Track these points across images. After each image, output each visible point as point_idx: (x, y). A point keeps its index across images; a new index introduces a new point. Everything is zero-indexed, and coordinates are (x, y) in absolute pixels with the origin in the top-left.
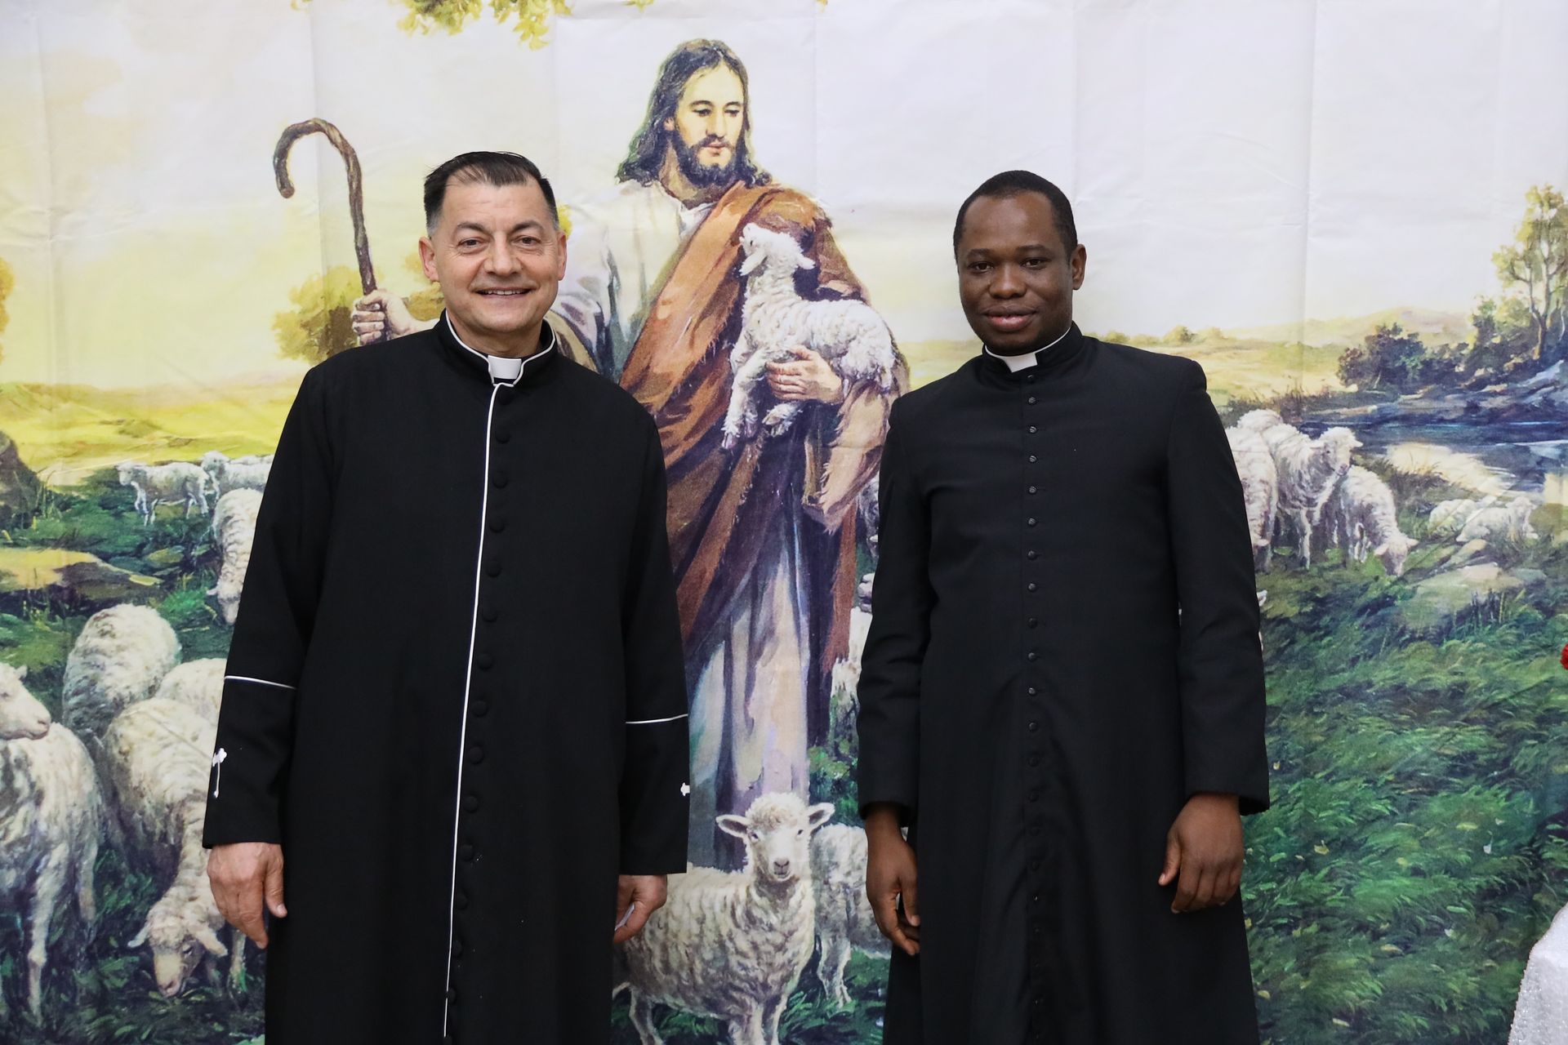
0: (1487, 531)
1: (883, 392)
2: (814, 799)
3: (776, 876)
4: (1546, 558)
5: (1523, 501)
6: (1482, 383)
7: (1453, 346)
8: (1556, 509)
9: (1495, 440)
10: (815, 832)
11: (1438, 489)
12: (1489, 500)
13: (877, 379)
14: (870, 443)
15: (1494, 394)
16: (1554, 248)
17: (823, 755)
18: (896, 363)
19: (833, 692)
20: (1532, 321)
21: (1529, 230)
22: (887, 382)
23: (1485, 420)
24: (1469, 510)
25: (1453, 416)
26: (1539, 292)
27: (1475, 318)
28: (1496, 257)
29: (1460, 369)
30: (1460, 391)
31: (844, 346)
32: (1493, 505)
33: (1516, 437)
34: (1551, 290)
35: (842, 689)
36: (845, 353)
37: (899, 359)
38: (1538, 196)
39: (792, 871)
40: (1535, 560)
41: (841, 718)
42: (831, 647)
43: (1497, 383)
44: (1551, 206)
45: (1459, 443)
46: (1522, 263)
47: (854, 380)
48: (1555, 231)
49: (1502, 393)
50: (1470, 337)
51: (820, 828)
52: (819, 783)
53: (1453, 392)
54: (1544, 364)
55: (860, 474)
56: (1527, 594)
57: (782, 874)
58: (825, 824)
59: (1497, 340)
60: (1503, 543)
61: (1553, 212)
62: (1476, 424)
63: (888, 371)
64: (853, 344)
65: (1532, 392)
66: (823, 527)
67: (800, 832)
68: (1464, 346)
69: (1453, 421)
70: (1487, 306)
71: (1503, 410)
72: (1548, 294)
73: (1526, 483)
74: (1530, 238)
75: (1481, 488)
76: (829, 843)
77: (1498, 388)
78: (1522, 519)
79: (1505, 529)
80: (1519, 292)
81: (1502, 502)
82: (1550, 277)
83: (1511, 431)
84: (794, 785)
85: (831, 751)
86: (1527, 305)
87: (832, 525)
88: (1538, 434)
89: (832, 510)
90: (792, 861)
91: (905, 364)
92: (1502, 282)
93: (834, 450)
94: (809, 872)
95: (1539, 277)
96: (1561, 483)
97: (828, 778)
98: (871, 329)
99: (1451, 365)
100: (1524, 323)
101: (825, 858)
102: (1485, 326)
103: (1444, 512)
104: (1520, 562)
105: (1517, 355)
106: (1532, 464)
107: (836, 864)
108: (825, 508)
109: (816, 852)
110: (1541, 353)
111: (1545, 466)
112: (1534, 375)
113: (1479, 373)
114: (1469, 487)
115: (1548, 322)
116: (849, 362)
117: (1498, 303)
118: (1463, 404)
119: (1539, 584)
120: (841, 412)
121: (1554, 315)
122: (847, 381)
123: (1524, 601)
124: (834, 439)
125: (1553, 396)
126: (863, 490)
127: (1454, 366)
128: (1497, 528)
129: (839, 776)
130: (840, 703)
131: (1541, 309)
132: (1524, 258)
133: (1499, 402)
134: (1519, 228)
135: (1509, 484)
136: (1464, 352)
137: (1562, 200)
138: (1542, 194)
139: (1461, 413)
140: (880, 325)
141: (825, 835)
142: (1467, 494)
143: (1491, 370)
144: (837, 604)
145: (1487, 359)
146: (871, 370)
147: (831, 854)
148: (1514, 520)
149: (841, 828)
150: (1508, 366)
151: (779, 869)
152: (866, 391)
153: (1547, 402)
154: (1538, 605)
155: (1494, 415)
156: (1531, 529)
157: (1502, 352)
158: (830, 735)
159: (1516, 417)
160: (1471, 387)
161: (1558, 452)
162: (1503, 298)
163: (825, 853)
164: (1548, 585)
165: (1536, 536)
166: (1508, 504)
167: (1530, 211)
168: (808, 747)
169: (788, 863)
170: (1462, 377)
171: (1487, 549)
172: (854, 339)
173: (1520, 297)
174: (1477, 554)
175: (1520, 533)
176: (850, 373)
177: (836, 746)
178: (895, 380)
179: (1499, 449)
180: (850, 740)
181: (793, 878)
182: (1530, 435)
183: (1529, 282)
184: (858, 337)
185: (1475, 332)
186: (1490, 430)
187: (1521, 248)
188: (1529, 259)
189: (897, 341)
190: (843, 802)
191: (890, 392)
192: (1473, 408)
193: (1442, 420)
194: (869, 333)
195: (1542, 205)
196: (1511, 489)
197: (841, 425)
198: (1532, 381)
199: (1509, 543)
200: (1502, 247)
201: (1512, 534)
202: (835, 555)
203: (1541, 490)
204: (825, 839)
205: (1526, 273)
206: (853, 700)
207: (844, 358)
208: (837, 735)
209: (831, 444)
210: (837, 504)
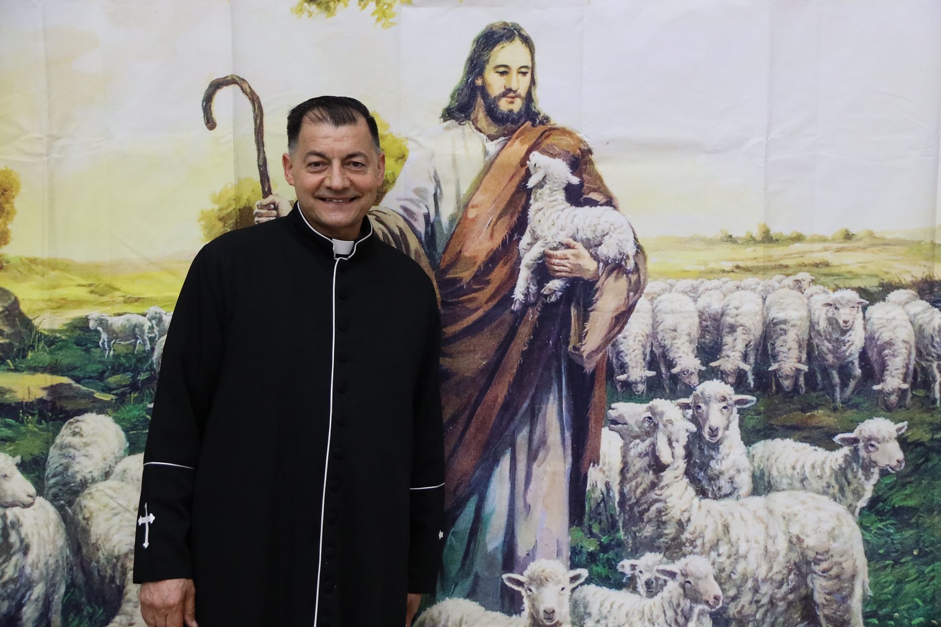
1: (627, 273)
2: (573, 566)
3: (545, 621)
10: (573, 590)
13: (623, 263)
14: (617, 309)
17: (580, 533)
18: (637, 252)
19: (588, 488)
22: (630, 265)
31: (600, 239)
35: (595, 486)
36: (600, 244)
37: (639, 249)
39: (557, 618)
41: (593, 506)
42: (588, 454)
47: (606, 264)
51: (577, 587)
52: (577, 554)
55: (610, 331)
57: (550, 619)
58: (582, 584)
63: (631, 257)
64: (606, 238)
66: (583, 368)
67: (563, 589)
76: (584, 598)
84: (559, 554)
85: (586, 530)
87: (589, 367)
89: (590, 356)
90: (557, 610)
91: (643, 253)
93: (591, 313)
94: (569, 619)
97: (584, 550)
98: (619, 228)
101: (582, 610)
107: (589, 614)
108: (585, 355)
109: (575, 605)
116: (603, 251)
120: (597, 286)
122: (601, 264)
124: (592, 305)
126: (612, 342)
129: (591, 549)
130: (593, 496)
140: (626, 225)
141: (581, 592)
144: (592, 424)
146: (619, 257)
147: (586, 607)
149: (592, 588)
151: (547, 616)
152: (615, 272)
158: (586, 519)
163: (581, 605)
168: (570, 527)
169: (553, 611)
172: (607, 234)
176: (604, 258)
177: (590, 527)
178: (636, 264)
180: (600, 523)
181: (557, 622)
184: (610, 233)
189: (638, 236)
190: (595, 568)
191: (632, 273)
194: (618, 230)
197: (597, 295)
202: (591, 388)
204: (582, 595)
206: (602, 494)
207: (600, 248)
208: (590, 519)
209: (589, 309)
210: (593, 352)
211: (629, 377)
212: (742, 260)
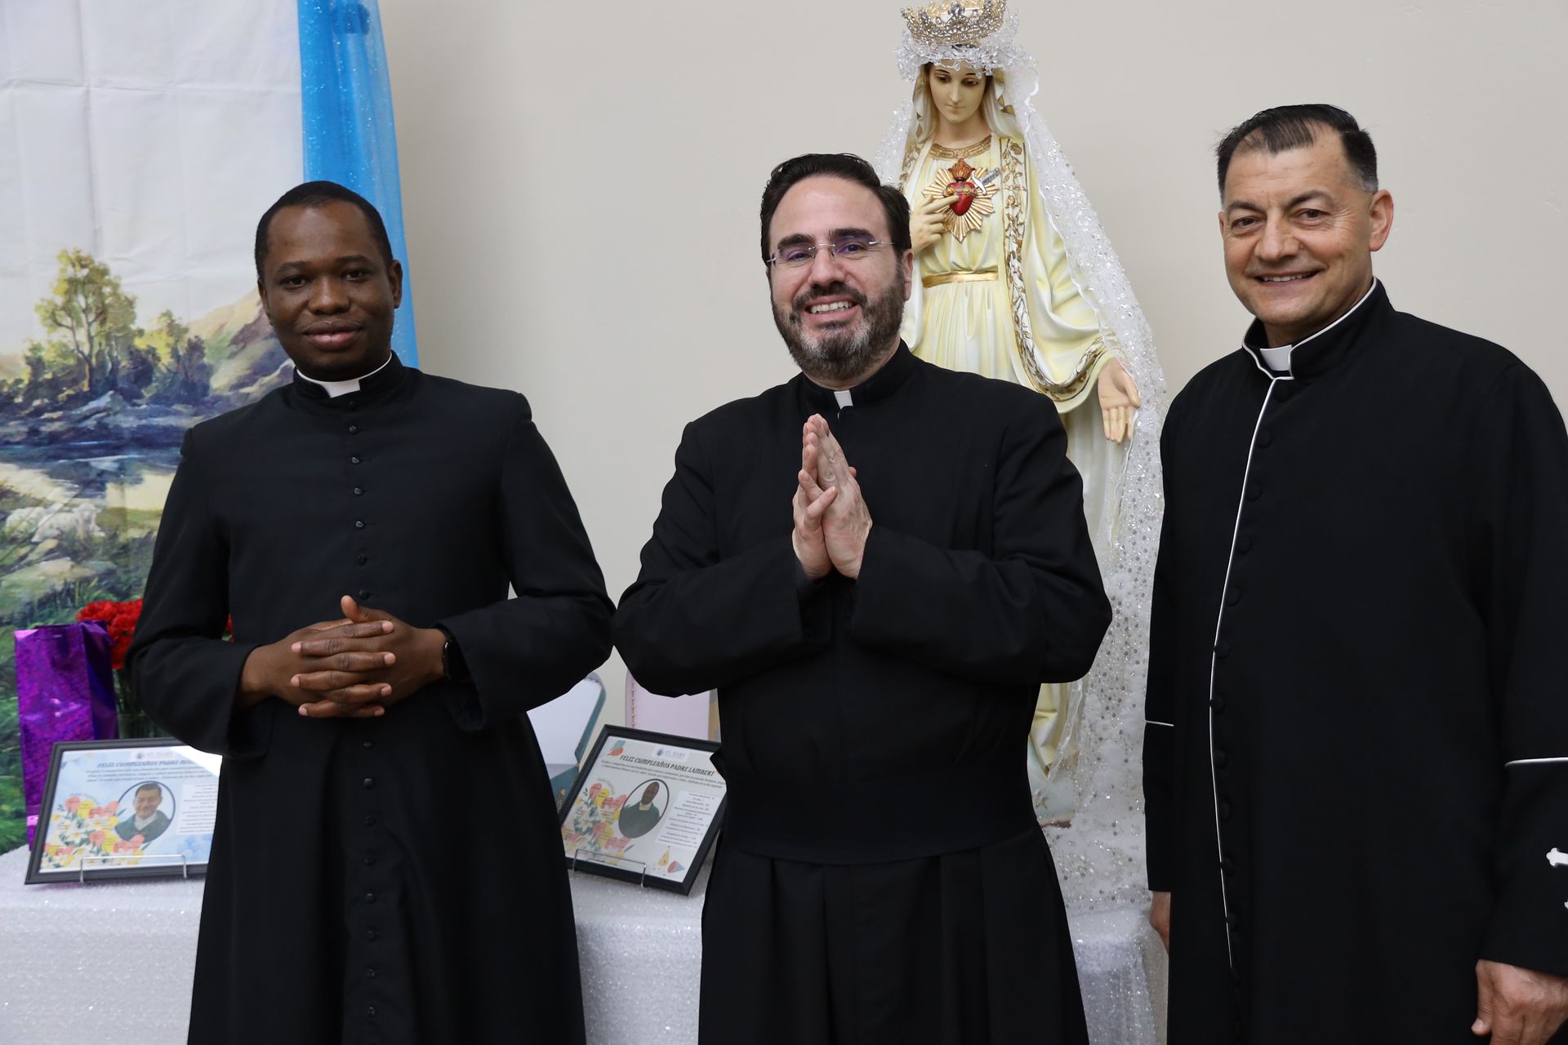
0: (56, 532)
4: (115, 551)
5: (87, 507)
6: (39, 411)
7: (10, 381)
8: (121, 512)
9: (57, 457)
11: (11, 500)
12: (57, 507)
15: (52, 420)
16: (90, 300)
20: (79, 360)
21: (65, 286)
23: (46, 441)
24: (40, 516)
25: (18, 439)
26: (82, 336)
27: (27, 358)
28: (38, 308)
29: (19, 400)
30: (21, 418)
32: (61, 511)
33: (76, 454)
34: (93, 334)
38: (70, 259)
40: (104, 554)
43: (54, 410)
44: (83, 267)
45: (24, 461)
46: (63, 313)
48: (90, 287)
49: (58, 419)
50: (25, 374)
53: (15, 419)
54: (94, 394)
56: (100, 581)
59: (49, 376)
60: (73, 541)
61: (85, 272)
62: (38, 445)
65: (86, 417)
68: (19, 381)
69: (18, 443)
70: (36, 348)
71: (62, 433)
72: (90, 339)
73: (89, 492)
74: (67, 292)
75: (50, 497)
77: (55, 415)
78: (88, 521)
79: (74, 530)
80: (63, 336)
81: (68, 508)
82: (90, 324)
83: (71, 449)
86: (72, 347)
88: (96, 452)
92: (46, 329)
95: (79, 324)
96: (122, 490)
99: (10, 397)
100: (72, 362)
102: (36, 364)
103: (17, 518)
104: (90, 556)
105: (69, 387)
106: (93, 476)
110: (90, 385)
111: (105, 477)
112: (86, 403)
113: (37, 403)
114: (39, 497)
115: (94, 361)
117: (45, 345)
118: (24, 429)
119: (110, 573)
121: (98, 355)
123: (97, 587)
125: (107, 420)
127: (13, 398)
128: (67, 529)
131: (86, 350)
132: (63, 308)
133: (56, 426)
134: (55, 284)
135: (74, 493)
136: (21, 386)
137: (92, 262)
138: (73, 257)
139: (24, 436)
142: (38, 503)
143: (46, 401)
145: (42, 391)
148: (81, 521)
150: (62, 397)
153: (101, 425)
154: (112, 590)
155: (53, 437)
156: (97, 528)
157: (54, 385)
159: (74, 439)
160: (30, 415)
161: (116, 465)
162: (50, 342)
164: (119, 573)
165: (102, 534)
166: (75, 510)
167: (64, 270)
170: (21, 407)
171: (59, 547)
173: (65, 341)
174: (51, 551)
175: (88, 532)
179: (62, 465)
182: (89, 452)
183: (72, 328)
185: (29, 369)
186: (52, 449)
187: (60, 300)
188: (68, 309)
192: (34, 432)
193: (7, 443)
195: (74, 266)
196: (76, 496)
198: (85, 409)
199: (79, 541)
200: (43, 300)
201: (81, 534)
203: (103, 497)
205: (68, 321)
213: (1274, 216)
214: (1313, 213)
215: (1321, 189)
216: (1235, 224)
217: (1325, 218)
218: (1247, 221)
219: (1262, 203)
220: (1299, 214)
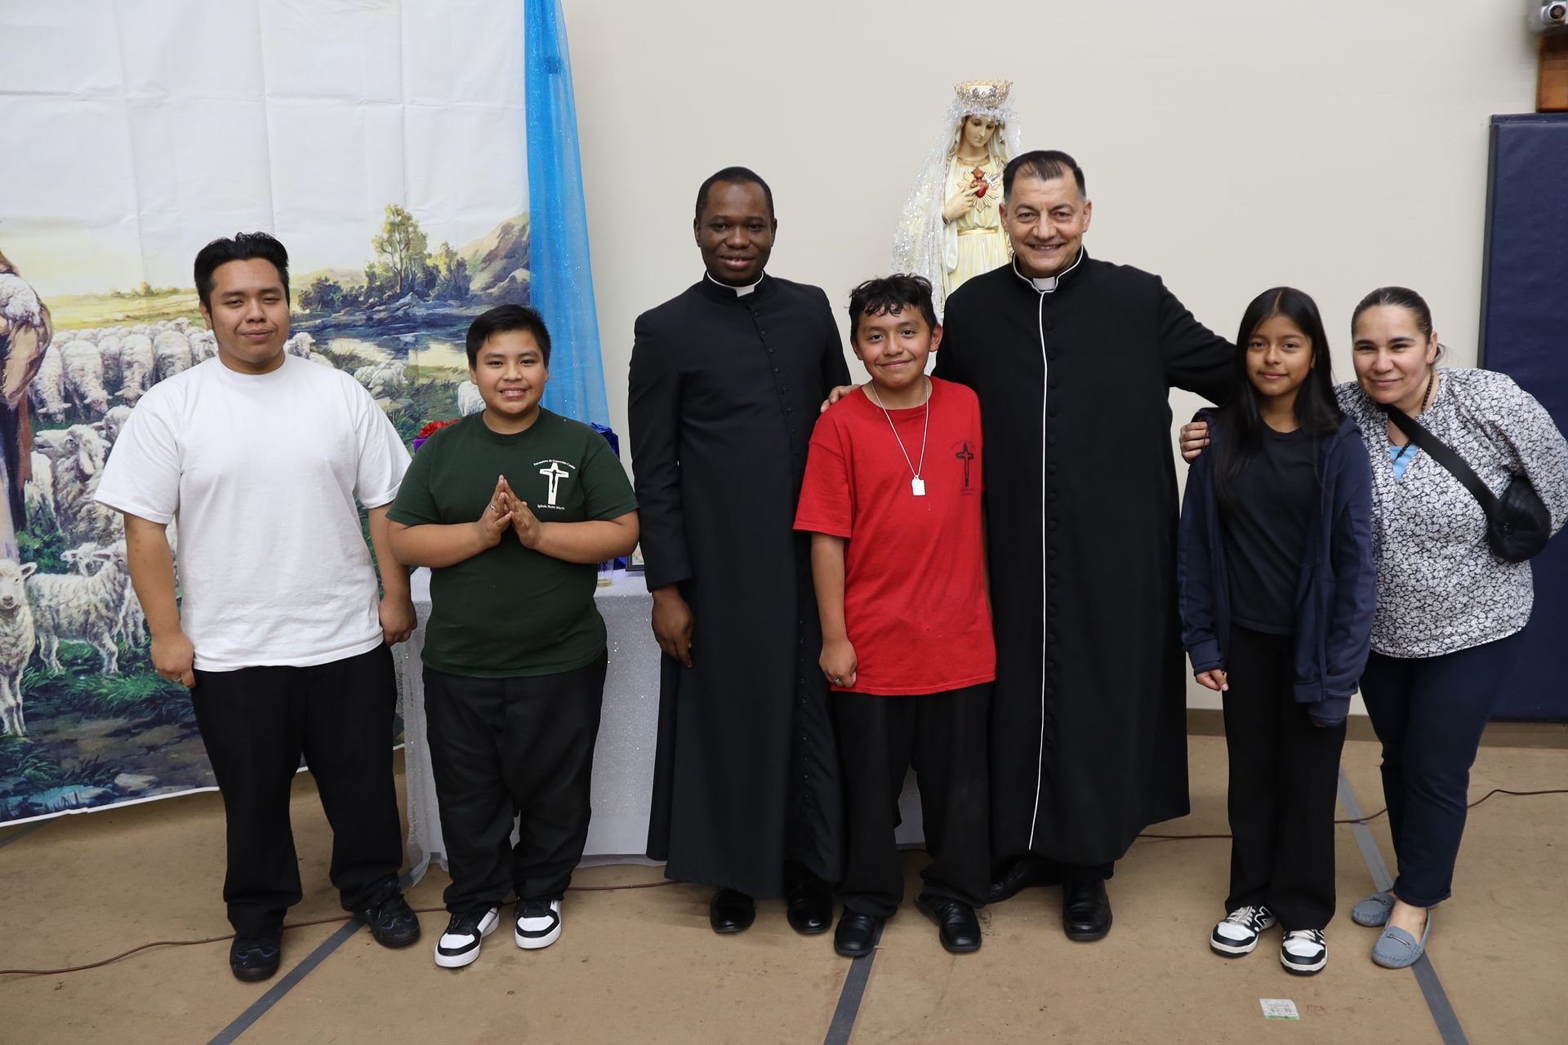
0: (383, 381)
1: (35, 327)
2: (23, 561)
3: (5, 606)
4: (413, 392)
5: (399, 365)
6: (373, 306)
7: (357, 287)
8: (416, 368)
9: (382, 335)
10: (26, 579)
11: (357, 361)
12: (382, 365)
13: (30, 319)
14: (30, 356)
15: (380, 311)
16: (402, 236)
17: (26, 536)
18: (41, 310)
19: (26, 500)
20: (395, 273)
21: (389, 227)
22: (37, 320)
23: (376, 324)
24: (373, 371)
25: (360, 323)
26: (397, 258)
27: (366, 272)
28: (373, 241)
29: (361, 299)
30: (363, 310)
31: (6, 300)
32: (385, 368)
33: (393, 332)
34: (403, 257)
35: (32, 499)
36: (7, 305)
37: (43, 308)
38: (392, 210)
39: (15, 602)
40: (407, 395)
41: (33, 514)
42: (21, 474)
43: (381, 305)
44: (398, 215)
45: (364, 337)
46: (387, 244)
47: (15, 320)
48: (402, 228)
49: (383, 311)
50: (365, 284)
51: (29, 577)
52: (25, 552)
53: (360, 311)
54: (402, 295)
55: (27, 375)
56: (405, 411)
57: (9, 604)
58: (33, 574)
59: (378, 283)
60: (391, 387)
61: (400, 218)
62: (372, 327)
63: (37, 314)
64: (11, 299)
65: (398, 309)
66: (7, 406)
67: (17, 580)
68: (362, 287)
69: (360, 326)
70: (371, 266)
71: (385, 319)
72: (401, 260)
73: (400, 355)
74: (390, 231)
75: (378, 360)
76: (36, 584)
77: (381, 308)
78: (399, 374)
79: (392, 380)
80: (386, 258)
81: (389, 366)
82: (401, 251)
83: (390, 329)
84: (9, 554)
85: (30, 533)
86: (391, 265)
87: (12, 405)
88: (403, 330)
89: (11, 396)
90: (14, 596)
91: (47, 310)
92: (377, 254)
93: (7, 362)
94: (26, 601)
95: (396, 251)
96: (417, 355)
97: (31, 548)
98: (23, 290)
99: (357, 297)
100: (391, 274)
101: (36, 593)
102: (372, 276)
103: (360, 373)
104: (400, 396)
105: (389, 291)
106: (401, 346)
107: (43, 596)
108: (7, 395)
109: (29, 591)
110: (401, 289)
111: (408, 346)
112: (398, 300)
113: (371, 300)
114: (372, 359)
115: (403, 273)
116: (10, 310)
117: (377, 264)
118: (365, 317)
119: (411, 406)
120: (9, 339)
121: (405, 270)
122: (10, 321)
123: (404, 415)
124: (6, 355)
125: (409, 311)
126: (29, 384)
127: (358, 298)
128: (388, 380)
129: (36, 546)
130: (32, 506)
131: (399, 267)
132: (387, 241)
133: (382, 315)
134: (383, 226)
135: (392, 357)
136: (363, 290)
137: (403, 212)
138: (393, 209)
139: (364, 322)
140: (29, 288)
141: (33, 580)
142: (371, 363)
143: (377, 299)
144: (22, 450)
145: (374, 293)
146: (26, 314)
147: (39, 591)
148: (395, 374)
149: (42, 576)
150: (385, 296)
151: (7, 602)
152: (24, 326)
153: (406, 314)
154: (411, 417)
155: (381, 322)
156: (404, 378)
157: (381, 289)
158: (28, 524)
159: (391, 323)
160: (368, 308)
161: (414, 339)
162: (379, 262)
163: (35, 590)
164: (415, 406)
165: (407, 382)
166: (392, 367)
167: (388, 217)
168: (15, 532)
169: (11, 598)
170: (363, 303)
171: (384, 390)
172: (12, 296)
173: (387, 261)
174: (379, 393)
175: (399, 381)
176: (12, 316)
177: (33, 530)
178: (42, 319)
179: (385, 339)
180: (41, 526)
181: (16, 606)
182: (399, 331)
183: (391, 254)
184: (15, 295)
185: (367, 279)
186: (379, 329)
187: (385, 236)
188: (390, 241)
189: (40, 297)
190: (42, 561)
191: (39, 326)
192: (370, 319)
193: (355, 326)
194: (22, 293)
195: (394, 214)
196: (393, 359)
197: (10, 346)
198: (398, 303)
199: (394, 386)
200: (376, 236)
201: (395, 382)
202: (17, 422)
203: (407, 359)
204: (34, 583)
205: (389, 249)
206: (39, 503)
207: (7, 308)
208: (32, 524)
209: (6, 358)
210: (14, 392)
211: (48, 410)
212: (130, 311)
213: (1044, 215)
214: (1062, 214)
215: (1068, 203)
216: (1020, 215)
217: (1069, 217)
218: (1027, 215)
219: (1038, 207)
220: (1056, 214)
